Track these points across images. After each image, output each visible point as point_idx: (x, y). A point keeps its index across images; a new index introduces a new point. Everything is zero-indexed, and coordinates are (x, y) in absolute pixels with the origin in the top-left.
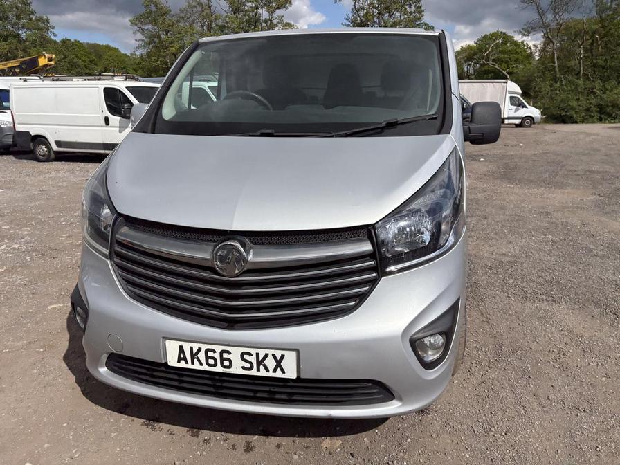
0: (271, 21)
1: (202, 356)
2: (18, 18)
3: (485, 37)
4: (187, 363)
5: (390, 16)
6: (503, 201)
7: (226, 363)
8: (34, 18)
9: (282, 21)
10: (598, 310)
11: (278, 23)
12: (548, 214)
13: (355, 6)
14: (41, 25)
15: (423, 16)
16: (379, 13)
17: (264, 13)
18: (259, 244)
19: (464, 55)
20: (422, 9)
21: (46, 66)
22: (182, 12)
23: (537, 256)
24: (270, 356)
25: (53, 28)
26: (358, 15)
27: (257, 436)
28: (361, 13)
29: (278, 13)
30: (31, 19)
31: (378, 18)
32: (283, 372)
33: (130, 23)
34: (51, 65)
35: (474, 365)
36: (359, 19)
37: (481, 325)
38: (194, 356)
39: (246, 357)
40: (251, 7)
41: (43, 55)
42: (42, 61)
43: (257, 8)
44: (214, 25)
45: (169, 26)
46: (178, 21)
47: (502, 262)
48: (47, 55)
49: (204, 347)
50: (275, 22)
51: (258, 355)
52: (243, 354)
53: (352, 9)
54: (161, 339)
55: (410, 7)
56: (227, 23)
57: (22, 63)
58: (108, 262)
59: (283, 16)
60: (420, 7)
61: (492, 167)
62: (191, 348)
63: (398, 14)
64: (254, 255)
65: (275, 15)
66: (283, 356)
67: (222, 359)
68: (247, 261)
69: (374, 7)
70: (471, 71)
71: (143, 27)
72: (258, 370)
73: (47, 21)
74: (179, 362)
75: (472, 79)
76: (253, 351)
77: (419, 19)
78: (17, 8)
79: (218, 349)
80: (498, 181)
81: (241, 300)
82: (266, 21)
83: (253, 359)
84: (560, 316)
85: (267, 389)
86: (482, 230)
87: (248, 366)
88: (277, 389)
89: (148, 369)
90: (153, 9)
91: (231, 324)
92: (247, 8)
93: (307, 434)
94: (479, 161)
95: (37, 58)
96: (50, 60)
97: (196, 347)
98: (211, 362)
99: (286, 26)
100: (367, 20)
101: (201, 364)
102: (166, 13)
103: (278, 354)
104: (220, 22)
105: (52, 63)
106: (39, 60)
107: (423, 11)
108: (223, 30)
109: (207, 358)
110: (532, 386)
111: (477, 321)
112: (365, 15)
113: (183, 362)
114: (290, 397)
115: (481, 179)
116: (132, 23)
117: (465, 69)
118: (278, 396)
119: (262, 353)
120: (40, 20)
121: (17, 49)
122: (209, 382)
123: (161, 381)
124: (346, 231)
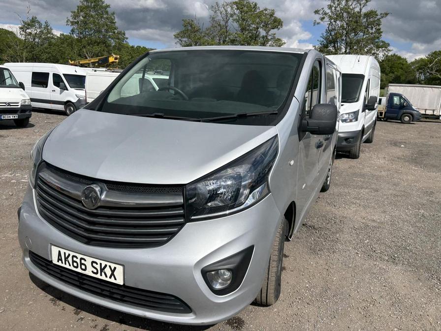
0: (266, 36)
1: (70, 259)
2: (107, 31)
3: (435, 53)
4: (62, 263)
5: (355, 35)
6: (401, 179)
7: (83, 267)
8: (116, 31)
9: (274, 37)
10: (427, 275)
11: (272, 39)
12: (432, 193)
13: (329, 27)
14: (120, 36)
15: (381, 35)
16: (347, 33)
17: (262, 32)
18: (112, 189)
19: (417, 65)
20: (381, 30)
21: (113, 62)
22: (208, 30)
23: (401, 225)
24: (108, 267)
25: (127, 38)
26: (331, 34)
27: (114, 322)
28: (333, 34)
29: (272, 31)
30: (114, 33)
31: (346, 36)
32: (115, 279)
33: (174, 37)
34: (116, 62)
35: (298, 300)
36: (331, 37)
37: (321, 271)
38: (66, 259)
39: (94, 265)
40: (254, 28)
41: (112, 55)
42: (111, 59)
43: (258, 28)
44: (227, 39)
45: (198, 39)
46: (204, 36)
47: (368, 226)
48: (114, 56)
49: (72, 254)
50: (269, 38)
51: (101, 264)
52: (93, 262)
53: (326, 30)
54: (49, 245)
55: (372, 29)
56: (236, 37)
57: (99, 60)
58: (34, 190)
59: (275, 34)
60: (380, 29)
61: (407, 153)
62: (65, 253)
63: (362, 34)
64: (106, 196)
65: (270, 33)
66: (115, 268)
67: (81, 264)
68: (100, 200)
69: (343, 29)
70: (422, 77)
71: (182, 39)
72: (101, 275)
73: (124, 34)
74: (58, 261)
75: (421, 84)
76: (98, 261)
77: (378, 38)
78: (107, 25)
79: (80, 256)
80: (407, 164)
81: (97, 226)
82: (263, 37)
83: (98, 267)
84: (391, 275)
85: (108, 289)
86: (367, 200)
87: (95, 271)
88: (114, 291)
89: (46, 264)
90: (190, 28)
91: (89, 241)
92: (251, 28)
93: (147, 327)
94: (400, 147)
95: (109, 57)
96: (116, 59)
97: (67, 253)
98: (75, 264)
99: (277, 40)
100: (337, 38)
101: (70, 265)
102: (197, 31)
103: (113, 266)
104: (232, 37)
105: (117, 61)
106: (110, 58)
107: (382, 32)
108: (233, 42)
109: (73, 262)
110: (332, 324)
111: (320, 267)
112: (336, 34)
113: (60, 261)
114: (122, 298)
115: (393, 160)
116: (175, 37)
117: (417, 76)
118: (115, 296)
119: (104, 263)
120: (119, 33)
121: (104, 51)
122: (76, 278)
123: (52, 273)
124: (169, 187)
